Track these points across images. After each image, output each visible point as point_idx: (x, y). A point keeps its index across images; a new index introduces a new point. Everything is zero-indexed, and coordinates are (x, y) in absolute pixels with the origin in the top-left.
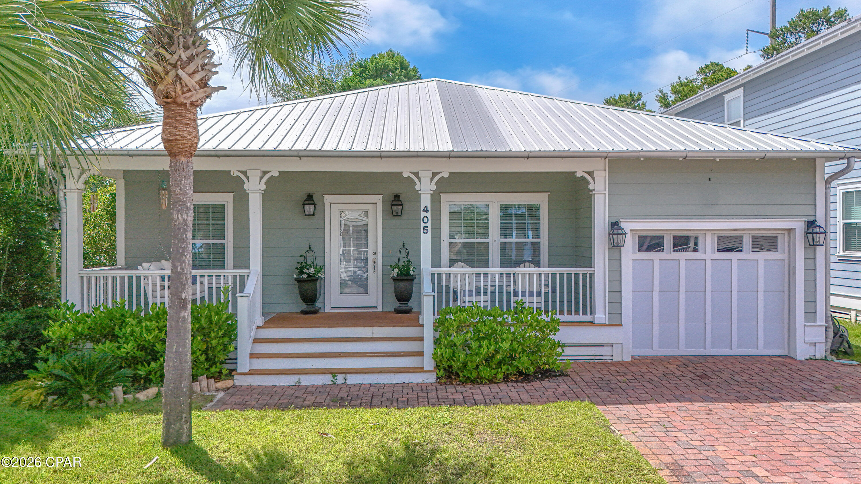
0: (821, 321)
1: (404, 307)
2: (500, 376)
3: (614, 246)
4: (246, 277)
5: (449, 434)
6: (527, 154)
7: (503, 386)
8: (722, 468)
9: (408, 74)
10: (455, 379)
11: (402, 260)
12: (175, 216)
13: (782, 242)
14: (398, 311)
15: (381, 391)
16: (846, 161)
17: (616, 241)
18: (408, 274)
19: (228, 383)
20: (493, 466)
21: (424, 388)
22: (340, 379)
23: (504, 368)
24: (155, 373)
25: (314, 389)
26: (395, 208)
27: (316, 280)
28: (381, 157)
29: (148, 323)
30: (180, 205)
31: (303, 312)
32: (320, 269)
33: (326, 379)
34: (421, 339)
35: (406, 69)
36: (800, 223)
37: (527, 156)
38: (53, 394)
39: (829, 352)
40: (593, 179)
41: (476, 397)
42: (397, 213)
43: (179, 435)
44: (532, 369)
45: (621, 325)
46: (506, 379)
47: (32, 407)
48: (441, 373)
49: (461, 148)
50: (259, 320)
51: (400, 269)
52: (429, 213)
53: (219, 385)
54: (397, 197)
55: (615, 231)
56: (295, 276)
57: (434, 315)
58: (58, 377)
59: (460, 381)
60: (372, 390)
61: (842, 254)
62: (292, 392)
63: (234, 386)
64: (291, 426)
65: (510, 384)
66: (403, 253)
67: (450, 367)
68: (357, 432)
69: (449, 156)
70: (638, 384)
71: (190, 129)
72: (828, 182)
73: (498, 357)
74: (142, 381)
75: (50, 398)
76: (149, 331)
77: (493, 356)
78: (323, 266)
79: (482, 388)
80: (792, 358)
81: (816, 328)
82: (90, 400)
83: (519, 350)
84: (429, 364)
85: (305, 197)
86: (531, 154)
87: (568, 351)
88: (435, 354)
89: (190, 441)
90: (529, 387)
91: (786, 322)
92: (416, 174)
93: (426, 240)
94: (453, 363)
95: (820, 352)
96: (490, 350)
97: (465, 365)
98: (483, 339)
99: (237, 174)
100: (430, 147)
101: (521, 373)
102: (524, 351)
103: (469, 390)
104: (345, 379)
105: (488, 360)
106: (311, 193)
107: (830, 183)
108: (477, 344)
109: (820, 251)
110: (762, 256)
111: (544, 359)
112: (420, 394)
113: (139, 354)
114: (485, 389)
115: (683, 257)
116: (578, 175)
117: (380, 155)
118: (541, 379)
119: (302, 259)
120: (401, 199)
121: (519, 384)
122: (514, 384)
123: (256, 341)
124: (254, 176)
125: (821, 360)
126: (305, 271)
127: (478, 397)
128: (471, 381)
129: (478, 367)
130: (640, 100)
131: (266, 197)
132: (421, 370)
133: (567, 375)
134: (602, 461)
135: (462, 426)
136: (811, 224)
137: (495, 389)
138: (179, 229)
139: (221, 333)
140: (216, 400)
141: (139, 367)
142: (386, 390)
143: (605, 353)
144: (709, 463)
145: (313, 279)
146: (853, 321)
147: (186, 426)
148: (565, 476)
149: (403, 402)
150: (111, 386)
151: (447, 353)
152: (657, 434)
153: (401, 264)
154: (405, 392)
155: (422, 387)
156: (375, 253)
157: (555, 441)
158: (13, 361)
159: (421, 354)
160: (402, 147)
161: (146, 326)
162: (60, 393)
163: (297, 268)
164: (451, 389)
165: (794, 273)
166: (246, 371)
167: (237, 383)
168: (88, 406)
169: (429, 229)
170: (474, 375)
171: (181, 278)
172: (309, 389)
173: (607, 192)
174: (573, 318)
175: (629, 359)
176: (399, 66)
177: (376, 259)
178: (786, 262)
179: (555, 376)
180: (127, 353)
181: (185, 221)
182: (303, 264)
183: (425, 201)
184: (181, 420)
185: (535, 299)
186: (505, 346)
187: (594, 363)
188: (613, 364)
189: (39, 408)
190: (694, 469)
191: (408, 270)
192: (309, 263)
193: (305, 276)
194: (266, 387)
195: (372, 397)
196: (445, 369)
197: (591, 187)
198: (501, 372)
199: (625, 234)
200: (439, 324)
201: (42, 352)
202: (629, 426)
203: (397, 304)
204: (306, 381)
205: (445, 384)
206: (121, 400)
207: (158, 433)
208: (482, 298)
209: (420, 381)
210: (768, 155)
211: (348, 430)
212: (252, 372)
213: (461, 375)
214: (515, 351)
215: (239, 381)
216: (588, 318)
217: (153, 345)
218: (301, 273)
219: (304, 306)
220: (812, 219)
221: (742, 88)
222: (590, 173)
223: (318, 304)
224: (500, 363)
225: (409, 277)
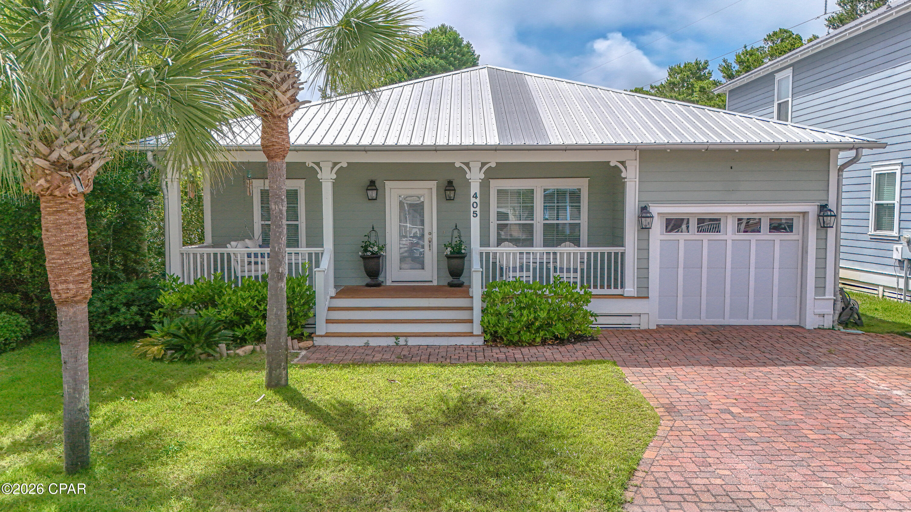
0: (829, 295)
1: (456, 281)
2: (538, 340)
3: (643, 228)
4: (320, 254)
5: (492, 382)
6: (564, 147)
7: (541, 349)
8: (706, 407)
9: (461, 50)
10: (500, 342)
11: (454, 240)
12: (273, 207)
13: (797, 225)
14: (451, 285)
15: (437, 351)
16: (854, 151)
17: (644, 223)
18: (459, 252)
19: (309, 343)
20: (524, 403)
21: (473, 349)
22: (402, 341)
23: (542, 333)
24: (249, 334)
25: (380, 349)
26: (448, 192)
27: (379, 257)
28: (436, 150)
29: (242, 293)
30: (276, 198)
31: (368, 285)
32: (382, 248)
33: (391, 341)
34: (471, 309)
35: (459, 46)
36: (813, 207)
37: (565, 149)
38: (171, 349)
39: (836, 323)
40: (625, 168)
41: (516, 356)
42: (450, 197)
43: (279, 379)
44: (566, 335)
45: (648, 297)
46: (544, 342)
47: (155, 359)
48: (488, 337)
49: (507, 142)
50: (332, 292)
51: (453, 248)
52: (478, 199)
53: (301, 344)
54: (450, 183)
55: (644, 215)
56: (360, 254)
57: (482, 288)
58: (175, 336)
59: (504, 344)
60: (429, 350)
61: (873, 233)
62: (363, 351)
63: (314, 346)
64: (364, 375)
65: (546, 347)
66: (456, 233)
67: (496, 332)
68: (419, 380)
69: (495, 149)
70: (658, 347)
71: (284, 137)
72: (841, 169)
73: (537, 324)
74: (239, 341)
75: (169, 352)
76: (244, 299)
77: (533, 323)
78: (385, 245)
79: (523, 350)
80: (802, 327)
81: (825, 302)
82: (201, 354)
83: (556, 318)
84: (477, 329)
85: (368, 183)
86: (568, 147)
87: (601, 320)
88: (482, 321)
89: (287, 384)
90: (562, 349)
91: (799, 296)
92: (467, 164)
93: (475, 223)
94: (498, 329)
95: (828, 322)
96: (530, 318)
97: (508, 329)
98: (524, 308)
99: (311, 165)
100: (479, 141)
101: (556, 338)
102: (559, 319)
103: (511, 351)
104: (406, 341)
105: (529, 326)
106: (373, 179)
107: (842, 171)
108: (519, 313)
109: (831, 233)
110: (778, 237)
111: (577, 326)
112: (470, 353)
113: (236, 318)
114: (525, 350)
115: (706, 237)
116: (612, 164)
117: (436, 149)
118: (574, 343)
119: (366, 239)
120: (454, 184)
121: (555, 347)
122: (550, 347)
123: (330, 309)
124: (326, 167)
125: (829, 329)
126: (370, 249)
127: (518, 356)
128: (514, 344)
129: (519, 332)
130: (706, 68)
131: (336, 184)
132: (470, 334)
133: (597, 340)
134: (612, 402)
135: (503, 376)
136: (823, 208)
137: (533, 350)
138: (276, 217)
139: (302, 302)
140: (300, 356)
141: (236, 329)
142: (440, 351)
143: (633, 322)
144: (698, 404)
145: (376, 256)
146: (880, 296)
147: (284, 372)
148: (580, 410)
149: (455, 359)
150: (217, 344)
151: (493, 319)
152: (662, 384)
153: (454, 243)
154: (457, 352)
155: (472, 348)
156: (430, 234)
157: (576, 387)
158: (133, 323)
159: (471, 321)
160: (455, 141)
161: (241, 295)
162: (178, 348)
163: (362, 247)
164: (496, 350)
165: (807, 252)
166: (323, 334)
167: (316, 343)
168: (200, 358)
169: (478, 213)
170: (516, 338)
171: (278, 256)
172: (376, 349)
173: (637, 180)
174: (606, 291)
175: (655, 328)
176: (452, 43)
177: (432, 239)
178: (800, 241)
179: (587, 341)
180: (226, 317)
181: (281, 211)
182: (368, 243)
183: (475, 188)
184: (280, 368)
185: (572, 275)
186: (543, 315)
187: (623, 331)
188: (640, 331)
189: (161, 360)
190: (684, 408)
191: (460, 249)
192: (372, 242)
193: (369, 254)
194: (340, 347)
195: (429, 355)
196: (491, 334)
197: (623, 175)
198: (539, 337)
199: (652, 217)
200: (486, 296)
201: (156, 316)
202: (640, 378)
203: (450, 279)
204: (374, 342)
205: (491, 346)
206: (225, 354)
207: (262, 377)
208: (525, 274)
209: (470, 344)
210: (782, 146)
211: (411, 379)
212: (328, 335)
213: (505, 339)
214: (551, 319)
215: (318, 341)
216: (619, 291)
217: (247, 311)
218: (366, 250)
219: (368, 280)
220: (824, 203)
221: (791, 68)
222: (623, 163)
223: (381, 279)
224: (538, 330)
225: (461, 255)
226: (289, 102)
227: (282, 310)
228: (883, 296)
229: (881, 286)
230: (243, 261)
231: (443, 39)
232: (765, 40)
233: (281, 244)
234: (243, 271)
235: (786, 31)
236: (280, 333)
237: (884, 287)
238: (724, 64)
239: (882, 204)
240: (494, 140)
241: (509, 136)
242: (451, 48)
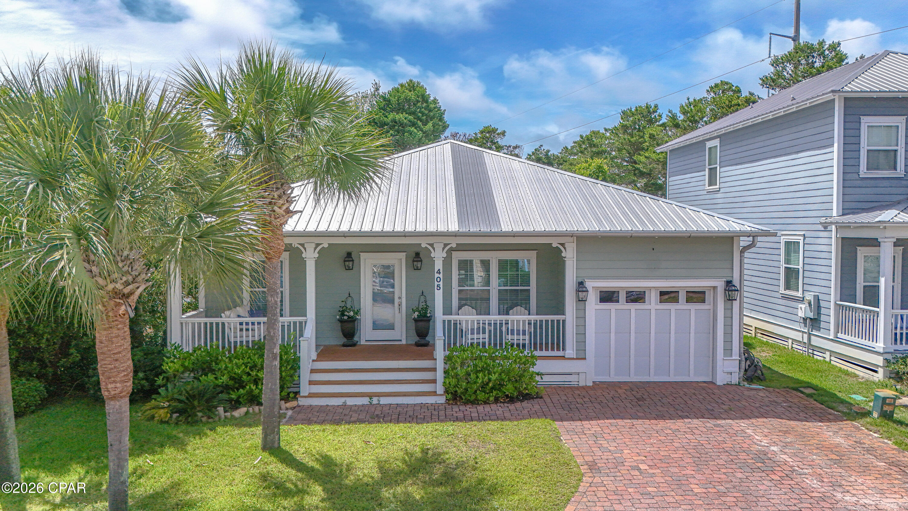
0: (736, 356)
1: (423, 342)
2: (492, 399)
3: (579, 301)
4: (304, 323)
5: (451, 442)
6: (513, 234)
7: (494, 406)
8: (621, 464)
9: (428, 106)
10: (460, 401)
11: (421, 304)
12: (270, 299)
13: (709, 297)
14: (417, 345)
15: (405, 410)
16: (751, 239)
17: (581, 297)
18: (425, 316)
19: (293, 404)
20: (476, 463)
21: (436, 408)
22: (375, 401)
23: (495, 393)
24: (243, 397)
25: (356, 408)
26: (415, 263)
27: (355, 321)
28: (405, 236)
29: (237, 361)
30: (272, 292)
31: (344, 345)
32: (357, 312)
33: (365, 401)
34: (434, 370)
35: (427, 102)
36: (721, 282)
38: (176, 412)
39: (741, 380)
40: (565, 248)
41: (472, 415)
42: (417, 267)
43: (273, 442)
44: (515, 394)
45: (585, 359)
46: (497, 400)
47: (162, 422)
48: (450, 396)
49: (464, 230)
50: (314, 356)
51: (420, 312)
52: (441, 274)
53: (289, 405)
54: (417, 254)
55: (580, 289)
56: (338, 317)
57: (444, 351)
58: (180, 401)
59: (463, 402)
60: (399, 409)
61: (783, 292)
62: (341, 410)
63: (299, 406)
64: (344, 436)
65: (498, 405)
66: (422, 299)
67: (456, 391)
68: (390, 440)
69: (455, 235)
70: (591, 405)
71: (279, 242)
72: (742, 252)
73: (491, 385)
74: (233, 403)
75: (175, 415)
76: (238, 367)
77: (487, 384)
78: (360, 309)
79: (478, 408)
80: (714, 383)
81: (731, 362)
82: (202, 417)
83: (506, 380)
84: (440, 389)
85: (346, 255)
86: (516, 234)
87: (546, 378)
88: (444, 382)
89: (279, 447)
90: (512, 407)
91: (711, 356)
92: (432, 245)
93: (439, 295)
94: (457, 389)
95: (735, 379)
96: (484, 380)
97: (466, 390)
98: (479, 372)
99: (297, 245)
100: (442, 228)
101: (507, 396)
102: (509, 380)
103: (469, 409)
104: (379, 401)
105: (484, 386)
106: (349, 250)
107: (744, 253)
108: (475, 376)
109: (736, 304)
110: (694, 307)
111: (524, 386)
112: (434, 412)
113: (231, 383)
114: (480, 408)
115: (633, 307)
116: (554, 245)
117: (405, 234)
118: (522, 401)
119: (343, 304)
120: (421, 256)
121: (506, 405)
122: (502, 405)
123: (313, 371)
124: (310, 248)
125: (736, 385)
126: (346, 313)
127: (475, 415)
128: (471, 402)
129: (476, 391)
131: (317, 262)
132: (434, 393)
133: (541, 398)
134: (547, 460)
135: (460, 436)
136: (729, 283)
137: (487, 408)
138: (272, 307)
139: (289, 367)
140: (288, 417)
141: (231, 392)
142: (408, 409)
143: (573, 380)
144: (615, 461)
145: (352, 320)
146: (790, 347)
147: (277, 437)
148: (520, 469)
149: (421, 418)
150: (216, 407)
151: (453, 381)
152: (590, 442)
153: (421, 307)
154: (423, 410)
155: (435, 407)
156: (400, 298)
157: (520, 446)
158: (140, 387)
159: (434, 381)
160: (420, 228)
161: (236, 364)
162: (181, 412)
163: (339, 311)
164: (456, 408)
165: (716, 320)
166: (307, 394)
167: (300, 403)
168: (201, 420)
169: (441, 286)
170: (473, 398)
171: (273, 340)
172: (353, 408)
173: (575, 259)
174: (550, 353)
175: (591, 384)
176: (420, 99)
177: (401, 303)
178: (712, 311)
179: (533, 398)
180: (223, 382)
181: (276, 302)
182: (344, 308)
183: (439, 265)
184: (274, 433)
185: (521, 337)
186: (495, 377)
187: (564, 387)
188: (578, 388)
189: (167, 422)
190: (604, 465)
191: (426, 313)
192: (349, 307)
193: (346, 318)
194: (321, 406)
195: (399, 415)
196: (452, 393)
197: (563, 255)
198: (492, 396)
199: (588, 291)
200: (448, 359)
201: (160, 381)
202: (572, 436)
203: (417, 339)
204: (350, 401)
205: (452, 404)
206: (223, 417)
207: (258, 441)
208: (481, 336)
209: (434, 402)
210: (692, 235)
211: (383, 439)
212: (312, 395)
213: (464, 398)
214: (503, 380)
215: (302, 402)
216: (561, 353)
217: (241, 377)
218: (343, 314)
219: (344, 340)
220: (729, 279)
221: (719, 139)
222: (562, 245)
223: (356, 339)
224: (492, 388)
225: (425, 318)
226: (284, 214)
227: (275, 385)
228: (792, 347)
229: (791, 339)
230: (235, 328)
231: (412, 95)
232: (708, 91)
233: (275, 329)
234: (235, 337)
235: (727, 83)
236: (274, 404)
237: (793, 339)
238: (670, 114)
239: (790, 268)
240: (454, 227)
241: (467, 223)
242: (419, 104)
